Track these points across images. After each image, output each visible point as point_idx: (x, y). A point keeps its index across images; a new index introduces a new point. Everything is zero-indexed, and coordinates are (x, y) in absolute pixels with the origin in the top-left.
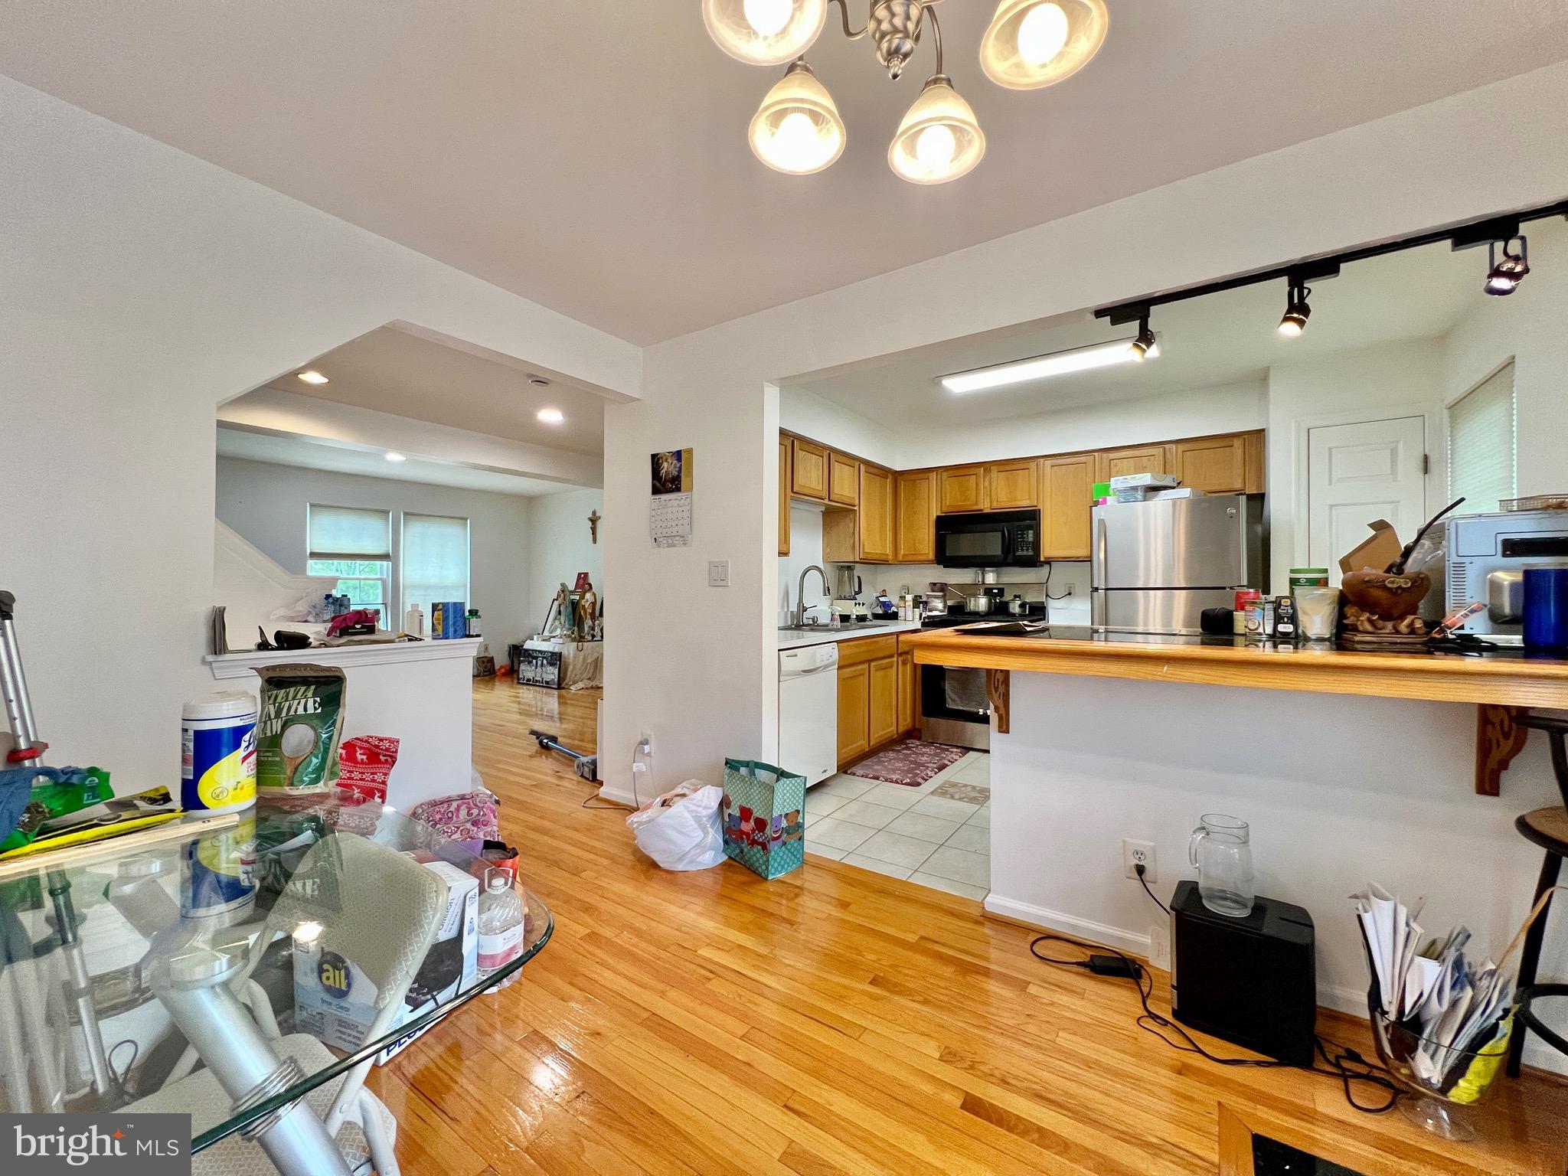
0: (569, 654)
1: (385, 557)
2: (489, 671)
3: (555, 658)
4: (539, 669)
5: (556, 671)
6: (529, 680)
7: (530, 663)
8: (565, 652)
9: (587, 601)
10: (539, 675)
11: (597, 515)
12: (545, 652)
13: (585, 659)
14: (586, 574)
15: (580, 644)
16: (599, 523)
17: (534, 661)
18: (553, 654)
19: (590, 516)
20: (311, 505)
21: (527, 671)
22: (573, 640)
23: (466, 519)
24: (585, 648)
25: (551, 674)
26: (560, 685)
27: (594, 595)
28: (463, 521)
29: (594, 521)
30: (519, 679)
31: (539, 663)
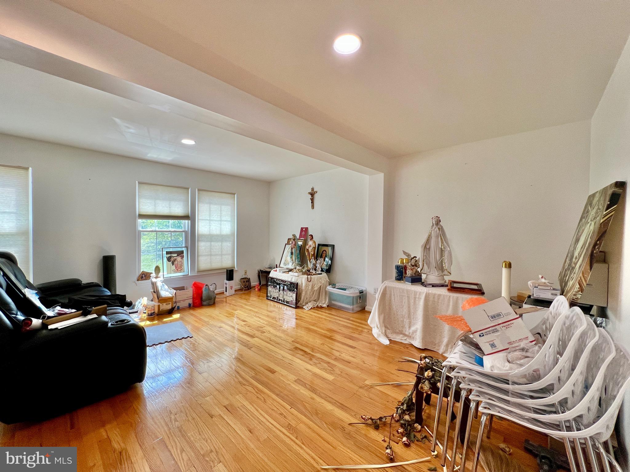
0: (302, 284)
1: (186, 217)
2: (248, 287)
3: (293, 287)
4: (281, 292)
5: (294, 295)
6: (274, 298)
7: (275, 287)
8: (299, 282)
9: (310, 246)
10: (281, 296)
11: (315, 190)
12: (285, 281)
13: (313, 287)
14: (307, 229)
15: (309, 276)
16: (316, 196)
17: (278, 286)
18: (291, 283)
19: (310, 191)
20: (139, 183)
21: (273, 291)
22: (304, 274)
23: (234, 194)
24: (312, 280)
25: (291, 297)
26: (298, 306)
27: (315, 242)
28: (232, 196)
29: (312, 194)
30: (267, 296)
31: (282, 288)
